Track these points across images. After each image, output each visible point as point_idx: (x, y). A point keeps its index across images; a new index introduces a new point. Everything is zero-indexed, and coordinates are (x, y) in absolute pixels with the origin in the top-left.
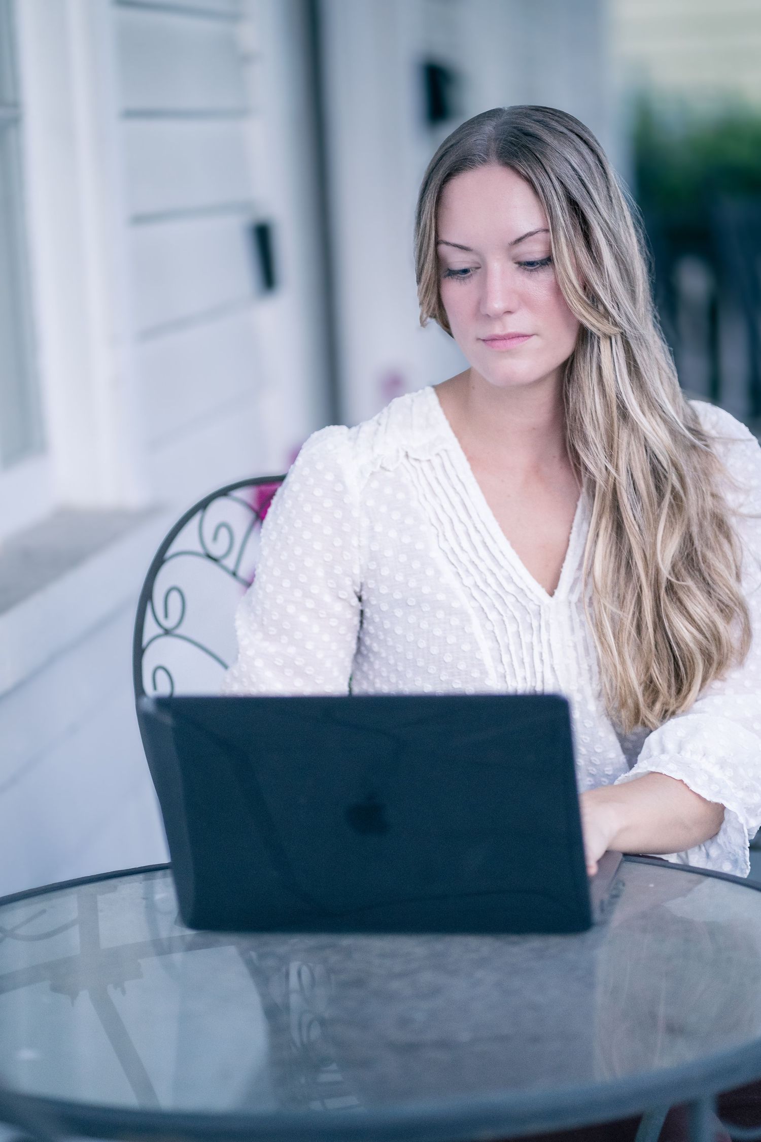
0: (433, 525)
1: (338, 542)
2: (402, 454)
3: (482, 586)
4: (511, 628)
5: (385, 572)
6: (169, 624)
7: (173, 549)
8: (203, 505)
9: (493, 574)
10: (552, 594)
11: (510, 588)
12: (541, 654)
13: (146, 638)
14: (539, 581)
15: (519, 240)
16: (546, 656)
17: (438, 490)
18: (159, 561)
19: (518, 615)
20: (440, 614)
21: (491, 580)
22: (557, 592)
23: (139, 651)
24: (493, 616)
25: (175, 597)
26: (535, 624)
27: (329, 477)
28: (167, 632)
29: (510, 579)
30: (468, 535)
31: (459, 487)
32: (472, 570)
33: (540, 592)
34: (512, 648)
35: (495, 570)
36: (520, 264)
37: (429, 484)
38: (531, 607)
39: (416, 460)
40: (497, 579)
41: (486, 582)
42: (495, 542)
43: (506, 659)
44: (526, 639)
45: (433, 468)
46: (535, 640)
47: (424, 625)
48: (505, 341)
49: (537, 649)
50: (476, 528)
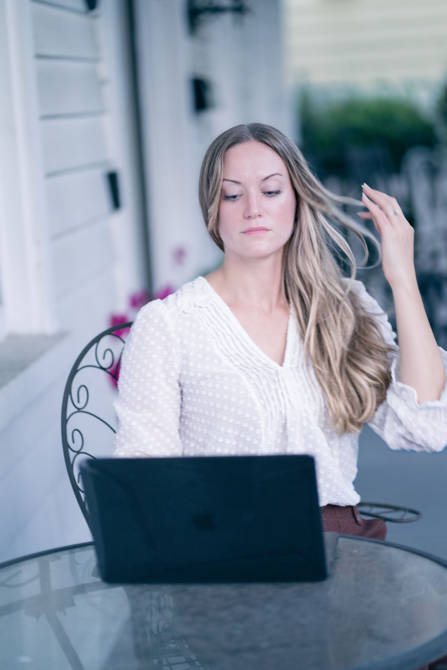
0: (213, 337)
1: (165, 353)
2: (192, 304)
3: (245, 365)
4: (264, 382)
5: (191, 364)
6: (79, 406)
7: (82, 365)
8: (97, 340)
9: (250, 359)
10: (281, 365)
11: (260, 365)
12: (282, 394)
13: (68, 414)
14: (274, 360)
15: (267, 178)
16: (285, 394)
17: (214, 320)
18: (74, 371)
19: (266, 375)
20: (226, 379)
21: (248, 362)
22: (284, 364)
23: (64, 421)
24: (253, 376)
25: (83, 391)
26: (276, 379)
27: (156, 321)
28: (79, 410)
29: (259, 361)
30: (233, 341)
31: (225, 318)
32: (237, 357)
33: (275, 365)
34: (266, 391)
35: (250, 357)
36: (264, 193)
37: (209, 319)
38: (273, 371)
39: (200, 307)
40: (252, 361)
41: (246, 363)
42: (248, 344)
43: (264, 397)
44: (273, 386)
45: (209, 311)
46: (278, 387)
47: (218, 386)
48: (256, 232)
49: (280, 391)
50: (236, 337)
